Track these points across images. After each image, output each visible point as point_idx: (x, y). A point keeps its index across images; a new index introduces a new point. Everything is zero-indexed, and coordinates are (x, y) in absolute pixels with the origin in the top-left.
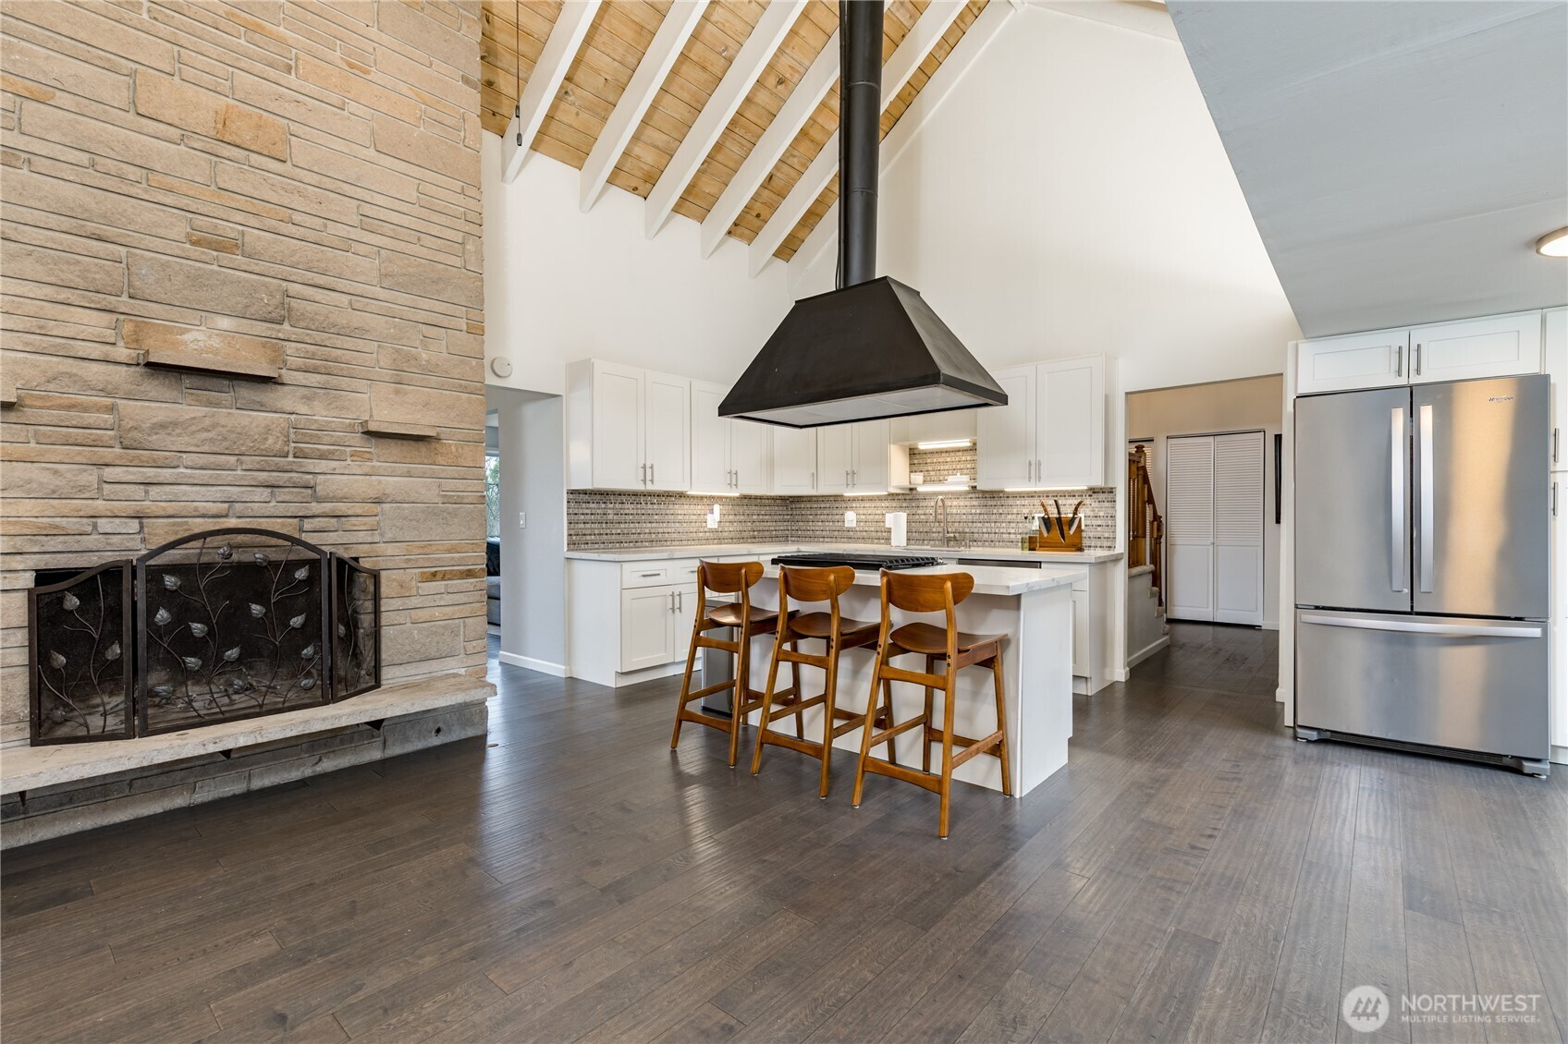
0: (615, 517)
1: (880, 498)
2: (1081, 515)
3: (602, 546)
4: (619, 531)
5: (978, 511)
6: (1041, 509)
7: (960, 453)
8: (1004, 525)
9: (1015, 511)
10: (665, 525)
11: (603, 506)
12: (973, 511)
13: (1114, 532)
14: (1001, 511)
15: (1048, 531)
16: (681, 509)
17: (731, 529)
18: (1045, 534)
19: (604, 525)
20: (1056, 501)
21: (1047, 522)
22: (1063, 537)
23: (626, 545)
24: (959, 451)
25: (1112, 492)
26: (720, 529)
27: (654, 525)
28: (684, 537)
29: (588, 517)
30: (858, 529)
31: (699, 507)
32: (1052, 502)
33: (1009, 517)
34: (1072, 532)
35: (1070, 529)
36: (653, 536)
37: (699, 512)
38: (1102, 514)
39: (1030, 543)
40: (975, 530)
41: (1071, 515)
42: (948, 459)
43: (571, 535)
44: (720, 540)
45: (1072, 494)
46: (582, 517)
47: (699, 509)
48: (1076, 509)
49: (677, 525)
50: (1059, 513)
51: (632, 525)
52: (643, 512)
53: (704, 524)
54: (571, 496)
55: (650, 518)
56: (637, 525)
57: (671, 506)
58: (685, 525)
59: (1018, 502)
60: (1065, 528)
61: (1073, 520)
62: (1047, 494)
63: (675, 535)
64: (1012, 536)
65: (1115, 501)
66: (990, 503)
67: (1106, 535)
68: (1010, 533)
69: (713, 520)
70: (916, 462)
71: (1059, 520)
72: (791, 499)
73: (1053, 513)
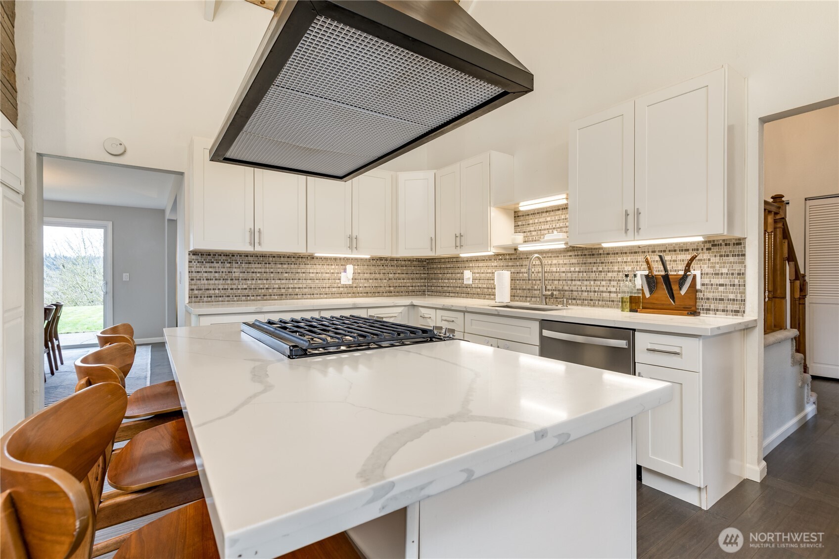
0: (241, 275)
1: (489, 259)
2: (696, 271)
3: (227, 299)
4: (245, 286)
5: (577, 269)
6: (645, 266)
7: (560, 212)
8: (603, 283)
9: (616, 269)
10: (296, 281)
11: (229, 265)
12: (572, 269)
13: (744, 293)
14: (600, 269)
15: (651, 291)
16: (313, 269)
17: (366, 285)
18: (648, 295)
19: (229, 282)
20: (661, 257)
21: (651, 280)
22: (672, 297)
23: (253, 298)
24: (559, 210)
25: (740, 244)
26: (354, 285)
27: (283, 281)
28: (316, 292)
29: (213, 275)
30: (473, 286)
31: (333, 267)
32: (658, 258)
33: (610, 274)
34: (683, 292)
35: (680, 289)
36: (283, 291)
37: (332, 271)
38: (725, 271)
39: (631, 302)
40: (574, 288)
41: (682, 273)
42: (549, 219)
43: (192, 290)
44: (355, 295)
45: (684, 249)
46: (205, 275)
47: (333, 268)
48: (688, 265)
49: (309, 281)
50: (666, 269)
51: (259, 282)
52: (272, 270)
53: (338, 281)
54: (194, 257)
55: (280, 276)
56: (265, 282)
57: (302, 266)
58: (317, 281)
59: (620, 259)
60: (675, 287)
61: (684, 278)
62: (653, 250)
63: (306, 290)
64: (613, 295)
65: (744, 255)
66: (589, 260)
67: (732, 296)
68: (610, 292)
69: (347, 276)
70: (520, 223)
71: (666, 278)
72: (427, 261)
73: (658, 270)
